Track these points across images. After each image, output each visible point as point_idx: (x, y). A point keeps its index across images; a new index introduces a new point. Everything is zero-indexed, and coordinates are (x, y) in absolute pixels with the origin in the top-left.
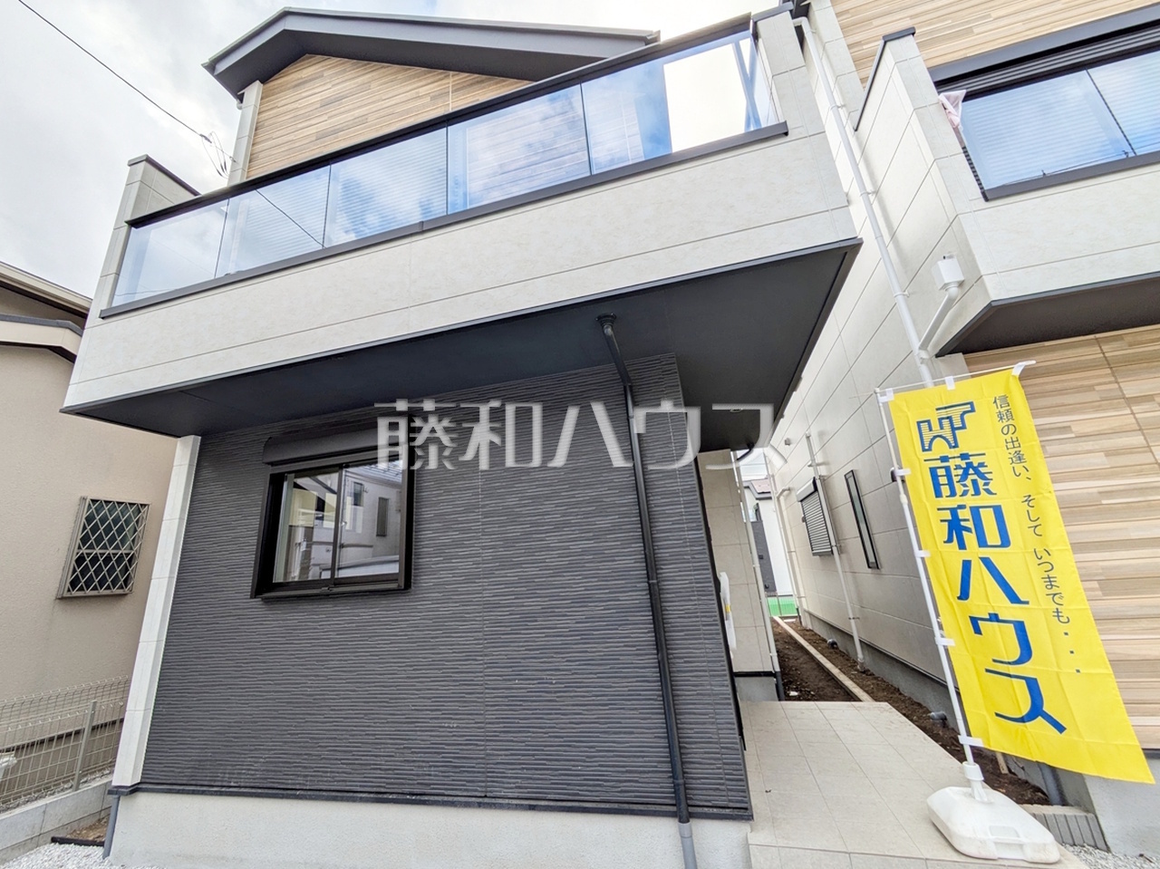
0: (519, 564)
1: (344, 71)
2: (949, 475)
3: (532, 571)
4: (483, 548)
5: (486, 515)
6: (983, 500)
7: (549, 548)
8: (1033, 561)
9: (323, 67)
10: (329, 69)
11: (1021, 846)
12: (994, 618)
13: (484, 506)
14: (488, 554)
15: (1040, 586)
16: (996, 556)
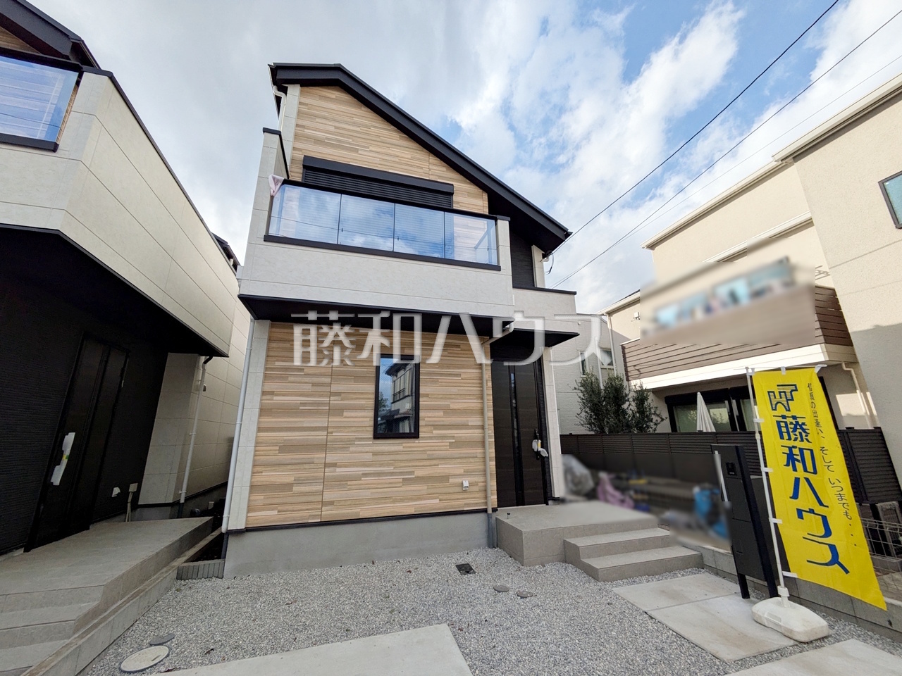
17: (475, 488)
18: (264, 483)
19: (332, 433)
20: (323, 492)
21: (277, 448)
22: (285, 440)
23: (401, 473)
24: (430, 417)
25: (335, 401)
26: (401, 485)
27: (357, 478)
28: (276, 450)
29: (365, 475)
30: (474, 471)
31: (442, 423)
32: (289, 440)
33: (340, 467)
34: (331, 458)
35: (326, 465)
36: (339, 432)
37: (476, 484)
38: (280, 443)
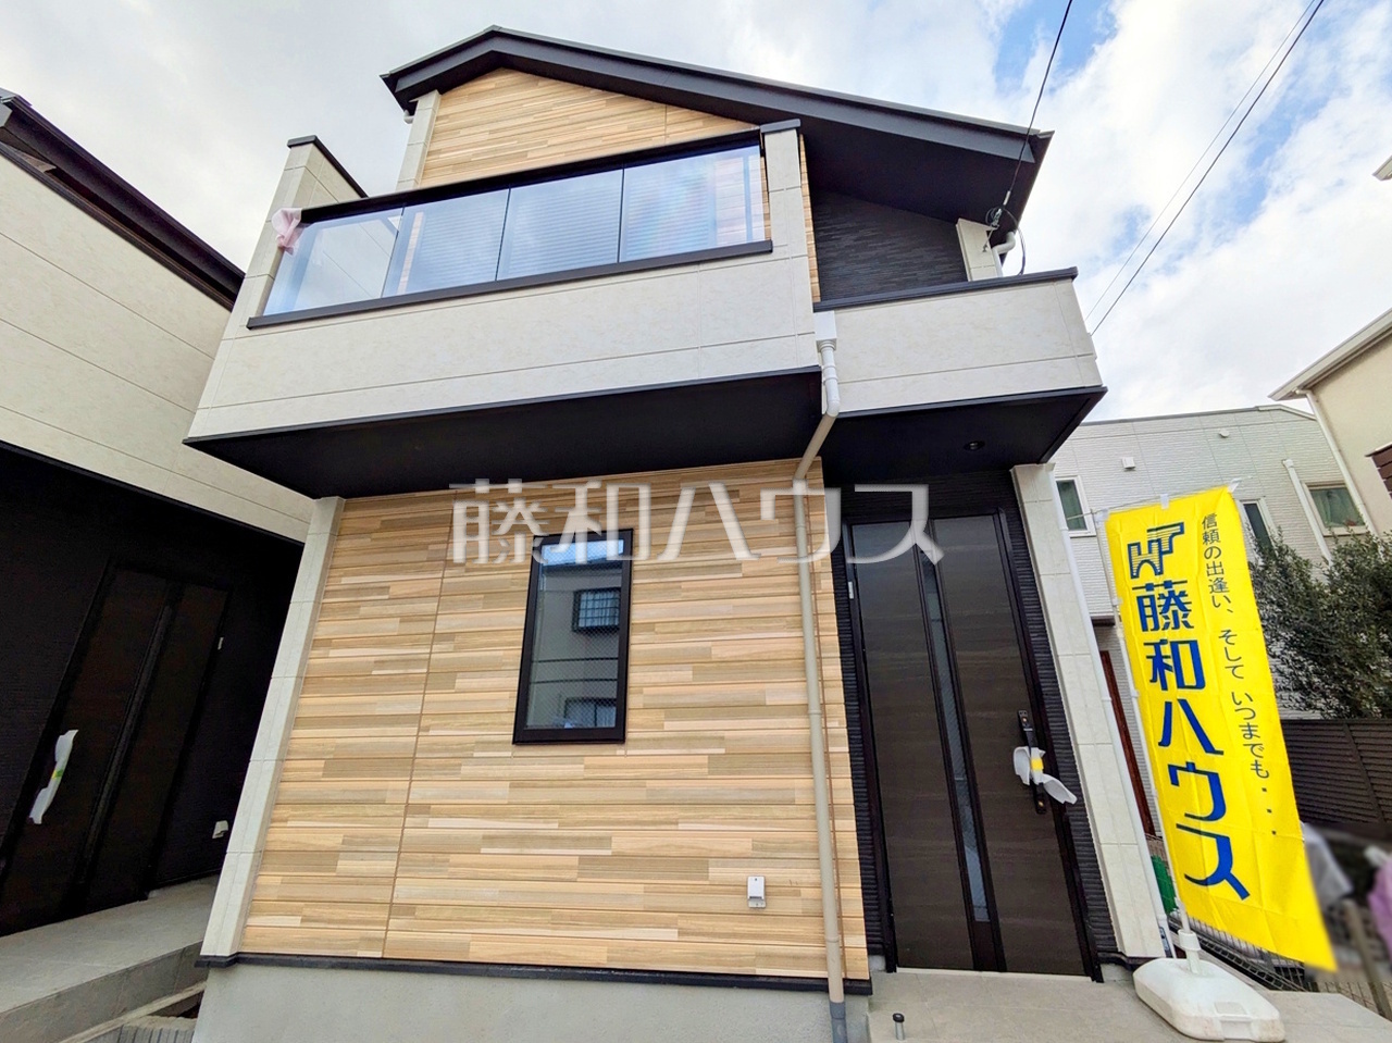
2: (1153, 606)
6: (1182, 634)
8: (1230, 706)
15: (1238, 735)
16: (1192, 698)
17: (792, 905)
18: (287, 847)
19: (427, 729)
20: (395, 878)
21: (321, 764)
22: (337, 746)
23: (577, 841)
24: (655, 685)
25: (442, 654)
26: (573, 874)
27: (472, 848)
28: (317, 770)
29: (490, 840)
30: (783, 847)
31: (688, 700)
32: (346, 746)
33: (439, 815)
34: (422, 791)
35: (410, 809)
36: (444, 726)
37: (794, 890)
38: (329, 753)
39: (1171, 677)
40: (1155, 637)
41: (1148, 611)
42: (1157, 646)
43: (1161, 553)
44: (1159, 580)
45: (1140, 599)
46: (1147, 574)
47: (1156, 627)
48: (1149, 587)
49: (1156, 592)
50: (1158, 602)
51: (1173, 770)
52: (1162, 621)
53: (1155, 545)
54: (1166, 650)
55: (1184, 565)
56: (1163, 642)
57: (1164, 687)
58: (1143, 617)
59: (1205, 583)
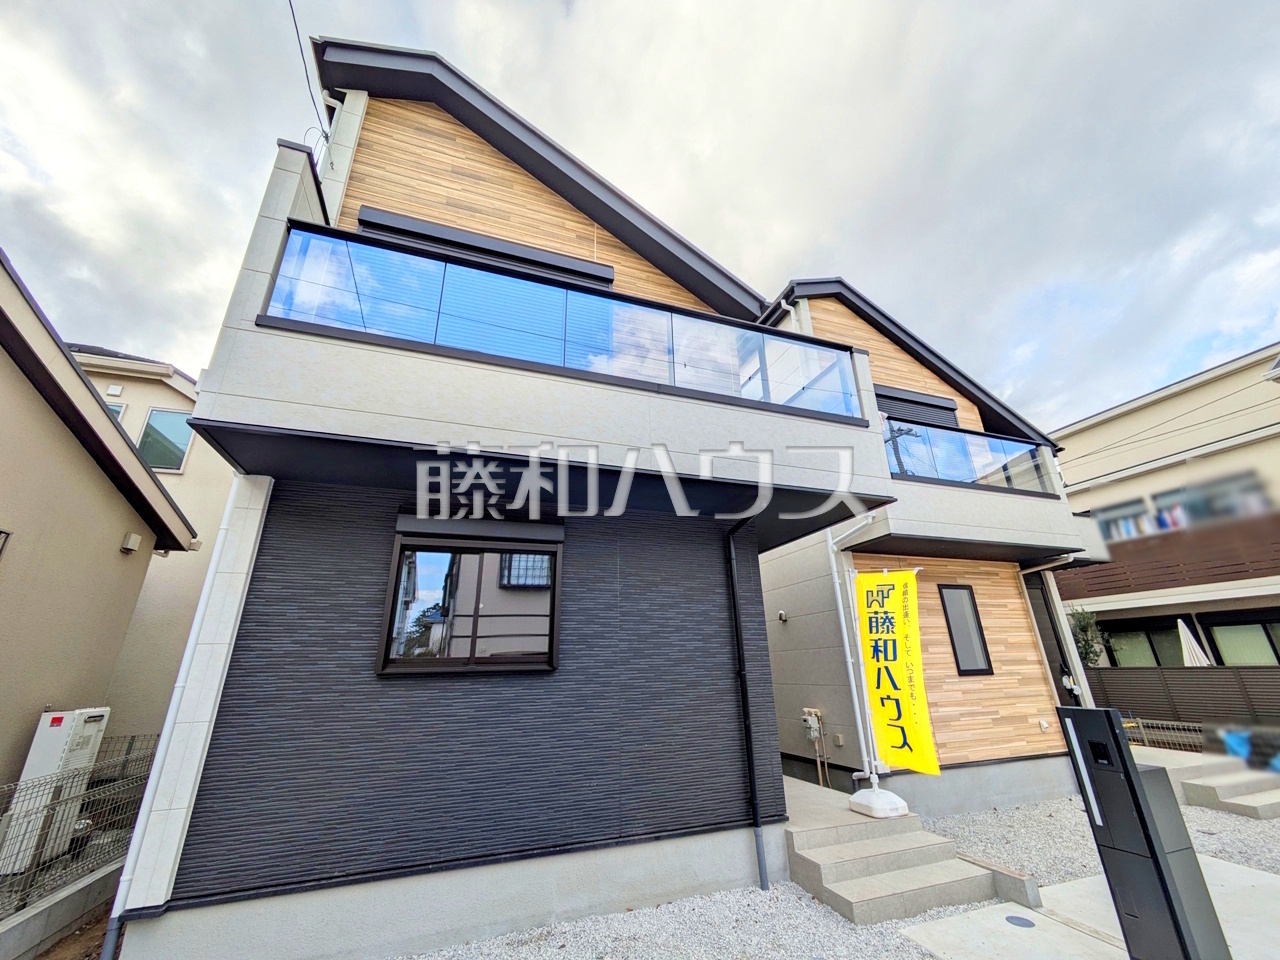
0: (650, 656)
1: (482, 152)
2: (877, 622)
3: (658, 661)
4: (620, 640)
5: (623, 614)
6: (890, 636)
7: (671, 645)
8: (905, 668)
9: (455, 130)
10: (464, 138)
11: (897, 809)
12: (889, 698)
13: (621, 607)
14: (624, 645)
15: (906, 680)
16: (891, 665)
39: (881, 656)
40: (875, 636)
41: (874, 624)
42: (876, 641)
43: (883, 597)
44: (882, 610)
45: (870, 618)
46: (875, 607)
47: (877, 632)
48: (876, 613)
49: (879, 616)
50: (880, 620)
51: (882, 699)
52: (880, 629)
53: (880, 593)
54: (881, 643)
55: (893, 605)
56: (880, 639)
57: (878, 661)
58: (871, 627)
59: (902, 613)
